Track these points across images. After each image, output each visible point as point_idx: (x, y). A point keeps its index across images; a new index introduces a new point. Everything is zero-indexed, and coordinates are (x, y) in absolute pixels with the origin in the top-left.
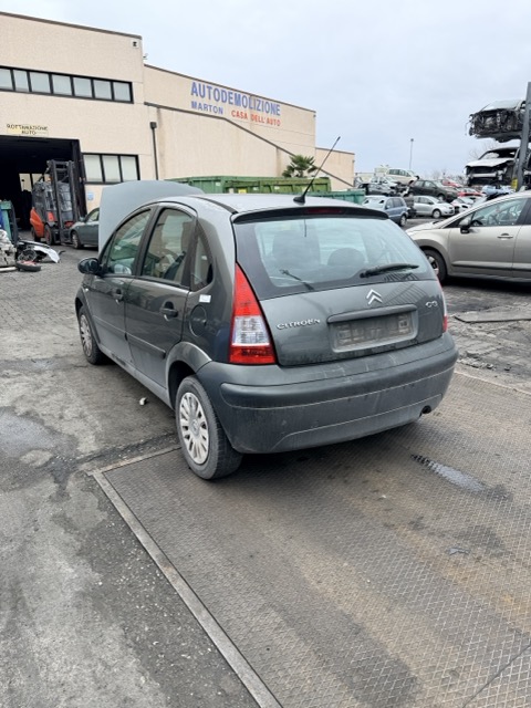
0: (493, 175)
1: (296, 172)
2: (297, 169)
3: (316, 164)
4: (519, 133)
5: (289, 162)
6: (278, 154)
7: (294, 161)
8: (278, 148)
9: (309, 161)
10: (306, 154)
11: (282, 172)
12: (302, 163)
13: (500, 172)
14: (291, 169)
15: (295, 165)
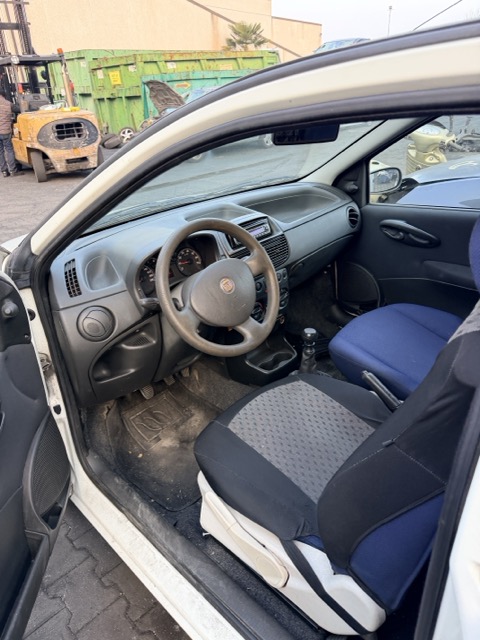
2: (240, 42)
3: (266, 34)
5: (229, 34)
6: (214, 23)
7: (236, 33)
8: (213, 13)
10: (250, 22)
11: (220, 46)
12: (247, 35)
14: (232, 43)
15: (237, 38)
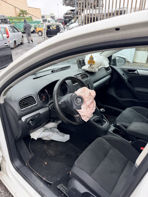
0: (70, 16)
1: (22, 15)
2: (22, 14)
3: (28, 12)
4: (74, 5)
5: (19, 12)
6: (15, 9)
8: (15, 7)
9: (25, 11)
10: (24, 9)
11: (17, 15)
12: (23, 12)
13: (72, 15)
14: (20, 14)
15: (21, 13)
